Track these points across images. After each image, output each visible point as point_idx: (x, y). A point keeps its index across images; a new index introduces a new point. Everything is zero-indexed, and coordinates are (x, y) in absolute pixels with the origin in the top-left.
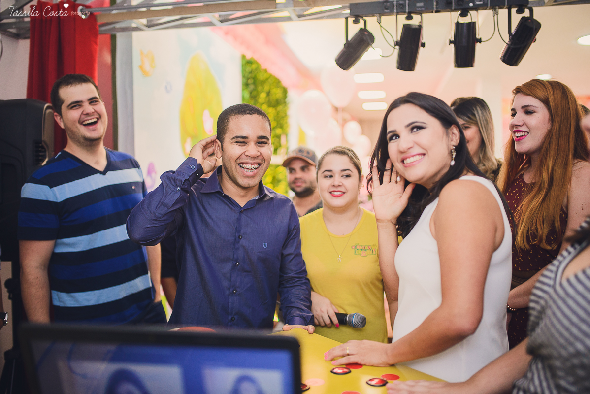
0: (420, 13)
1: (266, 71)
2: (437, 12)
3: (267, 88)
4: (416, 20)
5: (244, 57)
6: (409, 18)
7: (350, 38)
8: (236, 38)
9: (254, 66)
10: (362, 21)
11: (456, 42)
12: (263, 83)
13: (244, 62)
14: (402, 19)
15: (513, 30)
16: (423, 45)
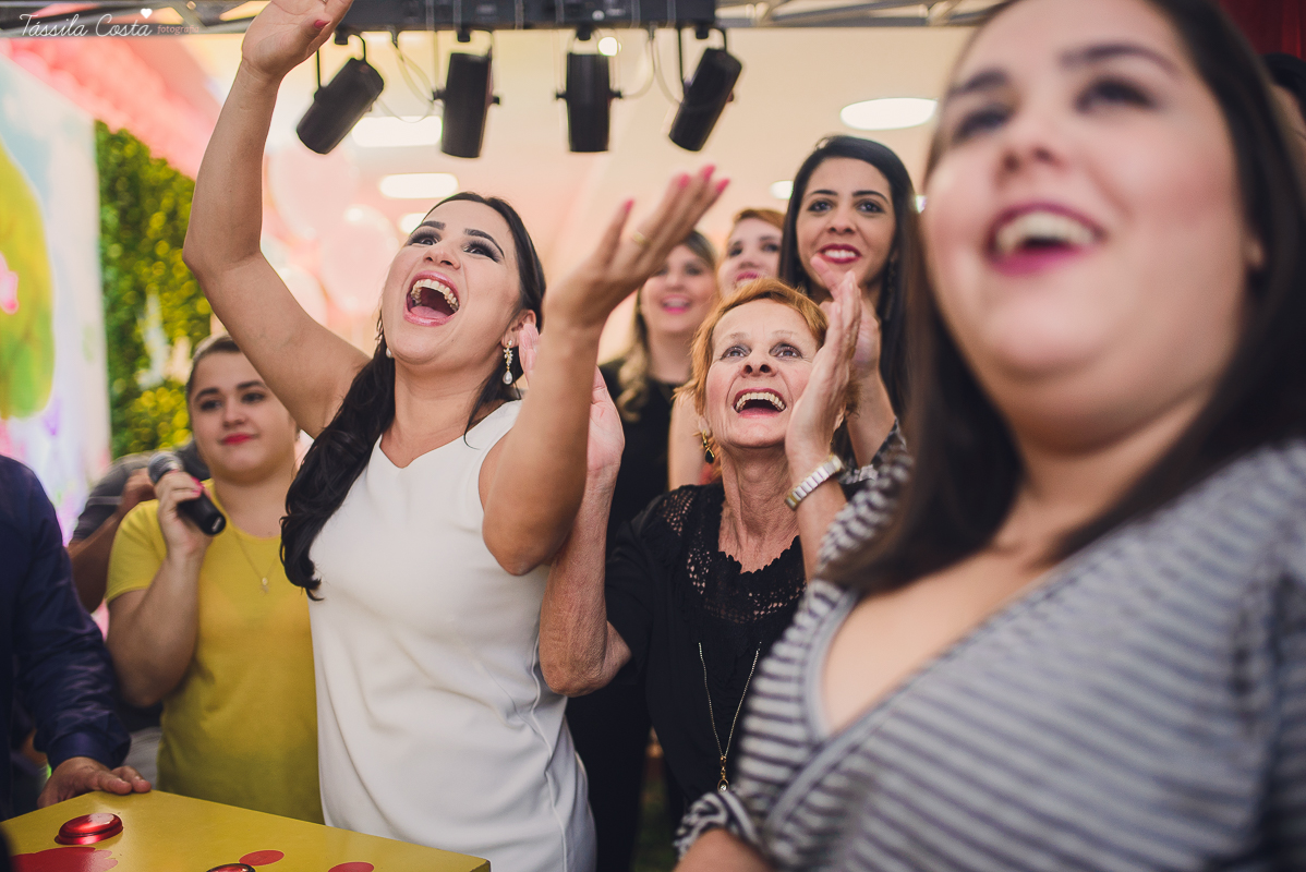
0: (489, 28)
1: (164, 163)
2: (527, 26)
3: (167, 202)
4: (478, 43)
5: (100, 126)
6: (464, 37)
7: (326, 81)
8: (81, 80)
9: (129, 150)
10: (353, 40)
11: (570, 95)
12: (157, 190)
13: (103, 138)
14: (448, 41)
15: (690, 74)
16: (497, 100)
